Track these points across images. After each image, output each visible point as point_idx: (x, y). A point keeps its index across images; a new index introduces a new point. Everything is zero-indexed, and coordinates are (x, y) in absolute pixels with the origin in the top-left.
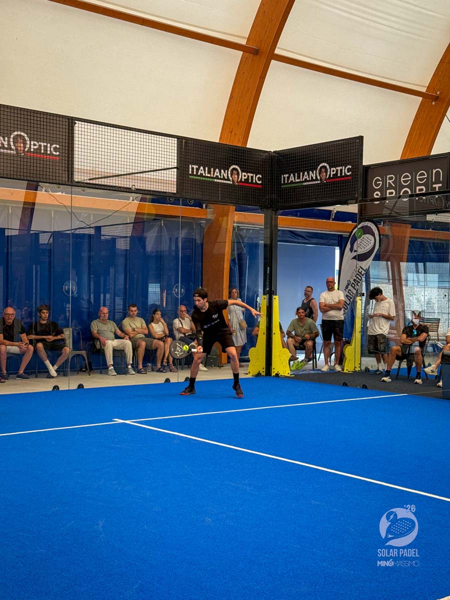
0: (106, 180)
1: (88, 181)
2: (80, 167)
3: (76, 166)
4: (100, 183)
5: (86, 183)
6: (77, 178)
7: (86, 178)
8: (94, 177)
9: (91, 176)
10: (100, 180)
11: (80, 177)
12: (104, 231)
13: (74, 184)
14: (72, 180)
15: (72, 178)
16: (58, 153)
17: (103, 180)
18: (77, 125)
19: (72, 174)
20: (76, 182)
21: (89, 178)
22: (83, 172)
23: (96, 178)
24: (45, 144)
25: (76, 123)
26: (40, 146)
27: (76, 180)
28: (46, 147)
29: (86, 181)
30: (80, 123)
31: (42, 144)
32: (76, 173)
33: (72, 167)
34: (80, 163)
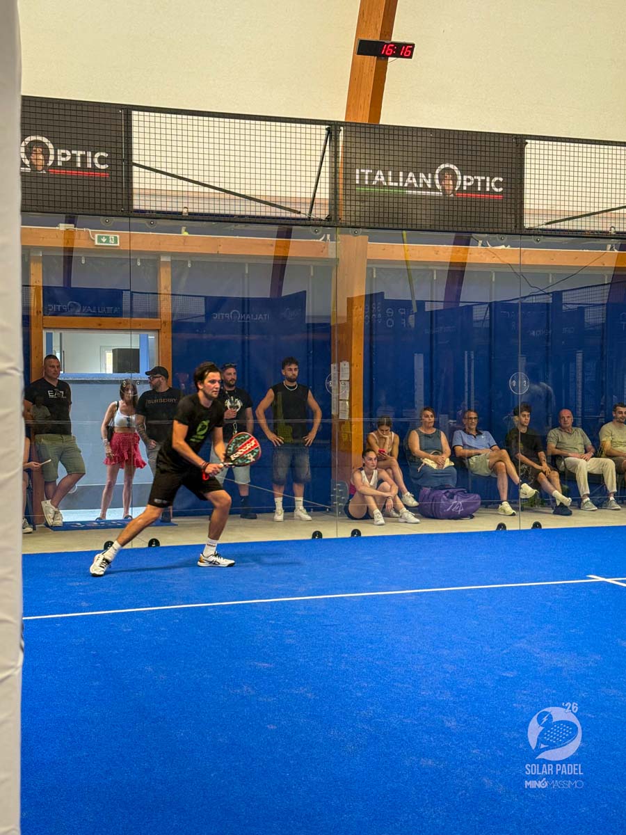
0: (571, 222)
1: (545, 227)
2: (532, 207)
3: (526, 206)
4: (562, 228)
5: (541, 229)
6: (529, 222)
7: (541, 222)
8: (554, 219)
9: (549, 218)
10: (562, 223)
11: (532, 221)
12: (566, 298)
13: (523, 232)
14: (520, 226)
15: (522, 223)
16: (501, 190)
17: (567, 222)
18: (528, 146)
19: (522, 218)
20: (528, 229)
21: (546, 221)
22: (537, 213)
23: (556, 222)
24: (483, 178)
25: (527, 143)
26: (476, 181)
27: (527, 226)
28: (484, 182)
29: (541, 227)
30: (533, 142)
31: (479, 178)
32: (526, 217)
33: (522, 208)
34: (532, 201)
